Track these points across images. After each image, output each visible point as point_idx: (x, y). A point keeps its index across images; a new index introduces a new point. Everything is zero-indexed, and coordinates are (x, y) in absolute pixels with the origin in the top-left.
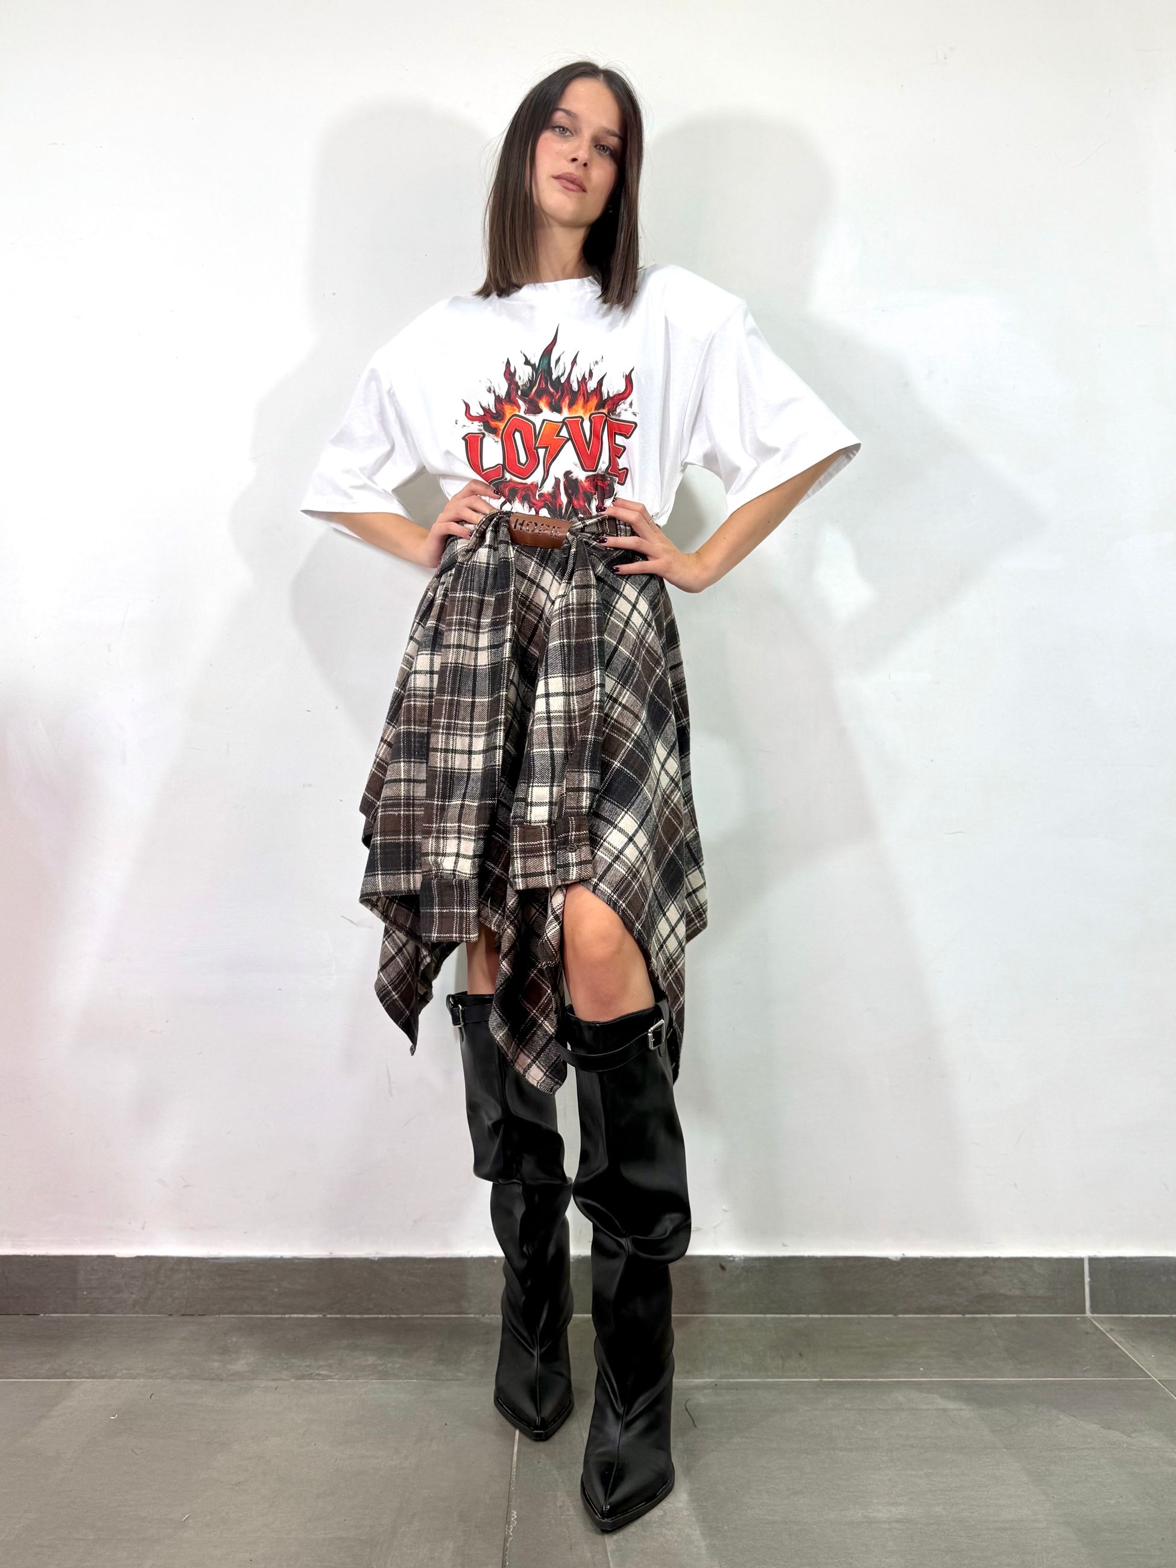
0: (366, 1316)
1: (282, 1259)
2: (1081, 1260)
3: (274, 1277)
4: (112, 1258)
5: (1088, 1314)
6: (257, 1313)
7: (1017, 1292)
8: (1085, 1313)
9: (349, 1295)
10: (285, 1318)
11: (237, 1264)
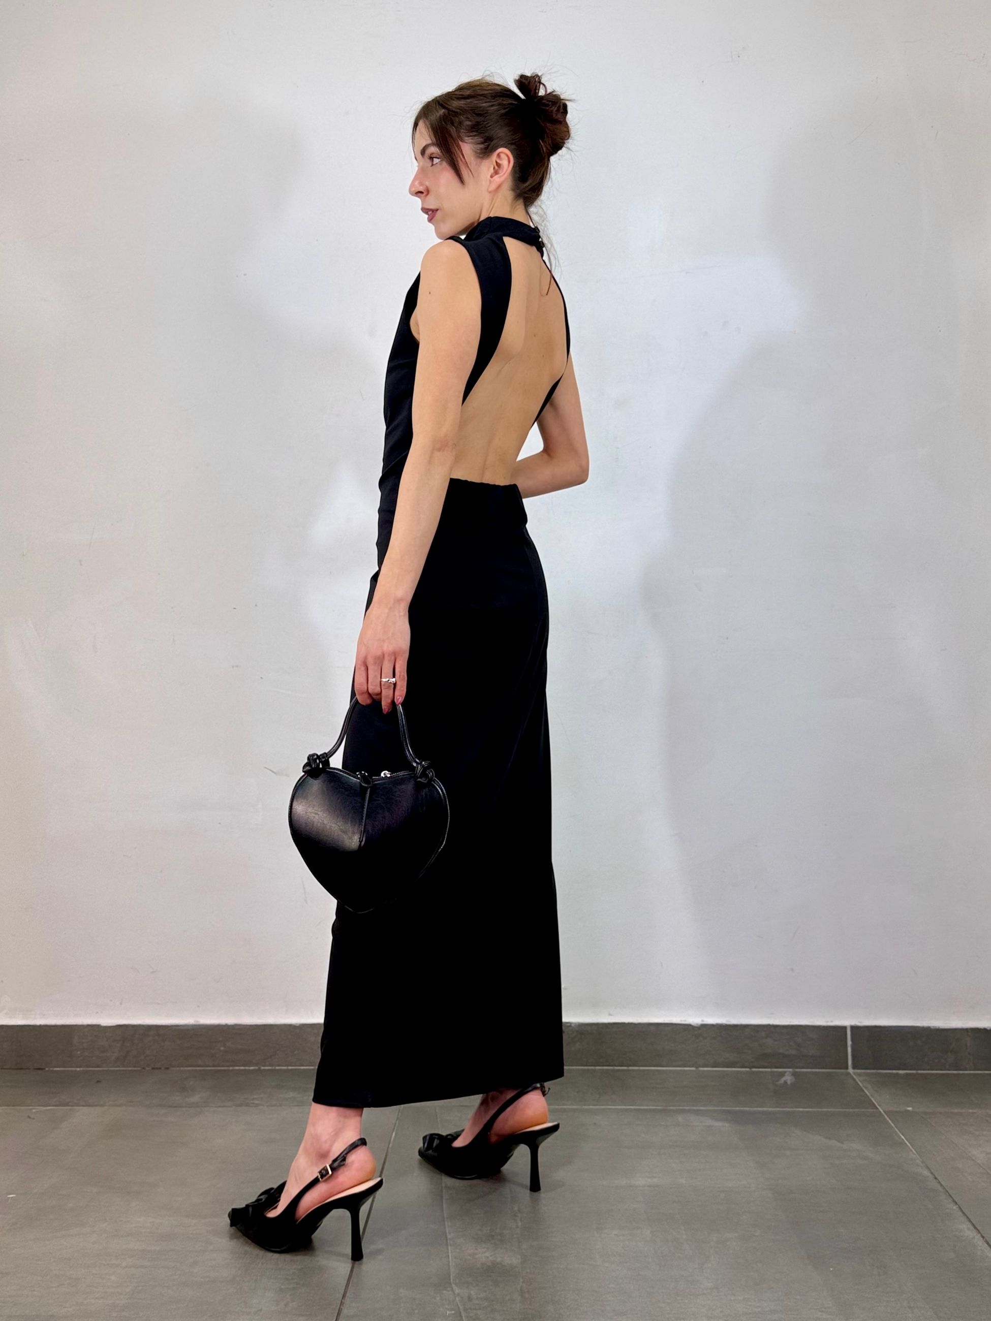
0: (290, 1068)
1: (226, 1025)
2: (845, 1028)
3: (221, 1039)
4: (98, 1026)
5: (851, 1070)
6: (207, 1067)
7: (793, 1052)
8: (847, 1068)
9: (278, 1052)
10: (229, 1070)
11: (193, 1029)
